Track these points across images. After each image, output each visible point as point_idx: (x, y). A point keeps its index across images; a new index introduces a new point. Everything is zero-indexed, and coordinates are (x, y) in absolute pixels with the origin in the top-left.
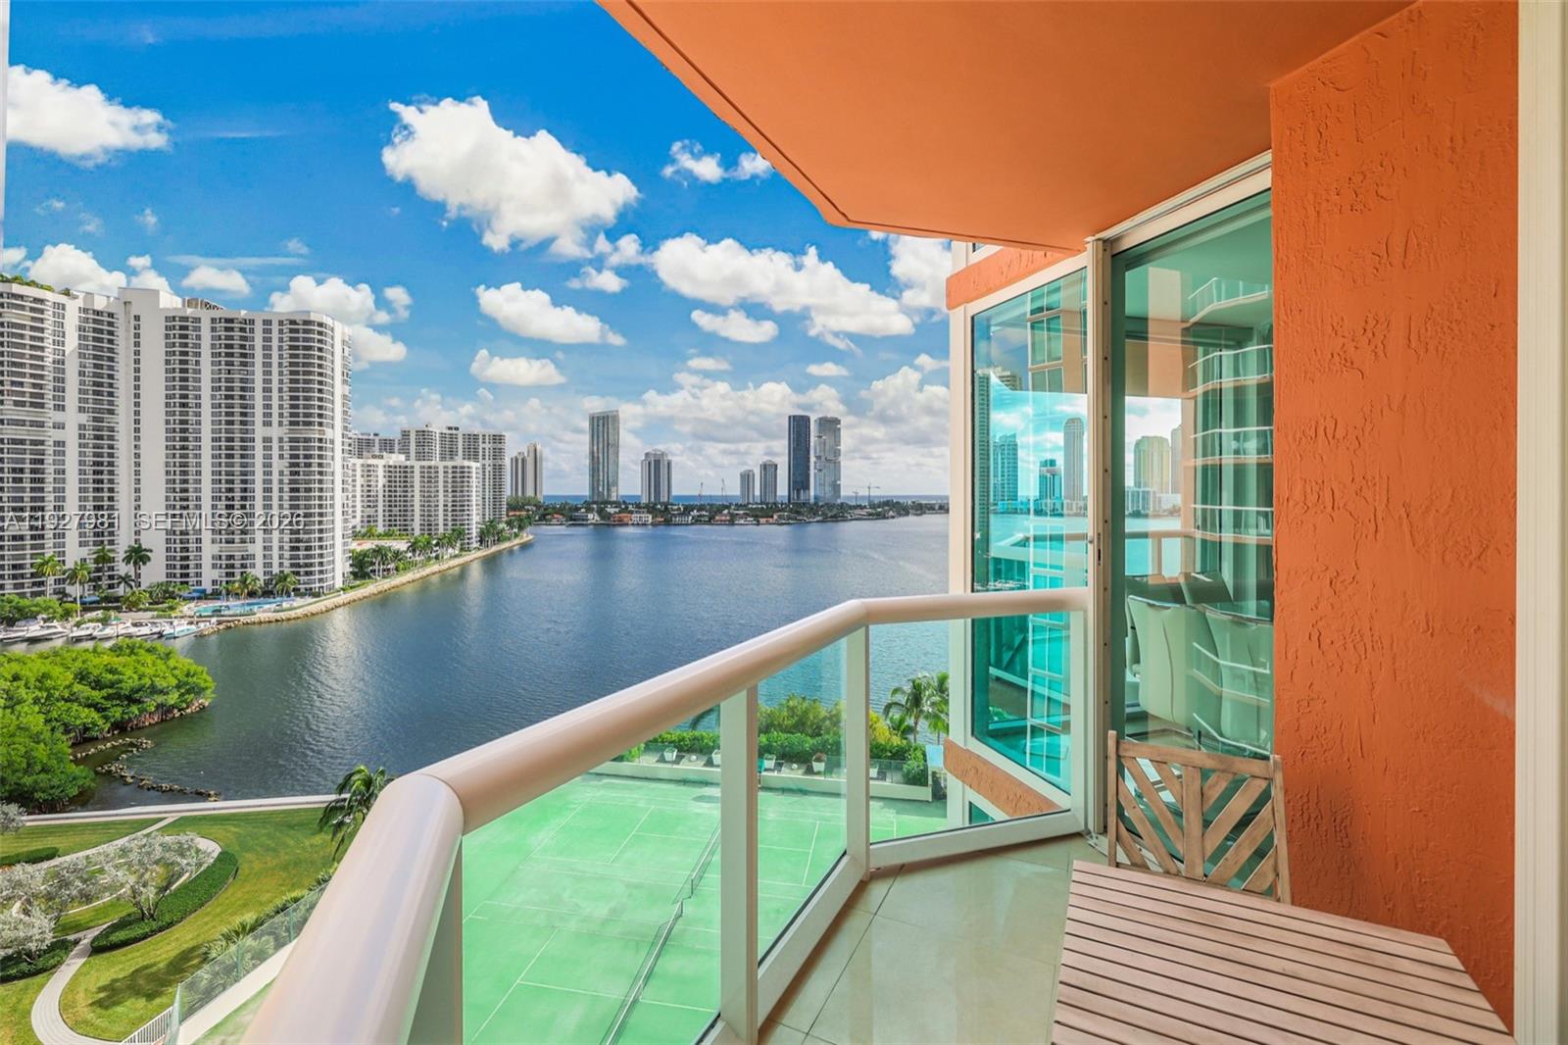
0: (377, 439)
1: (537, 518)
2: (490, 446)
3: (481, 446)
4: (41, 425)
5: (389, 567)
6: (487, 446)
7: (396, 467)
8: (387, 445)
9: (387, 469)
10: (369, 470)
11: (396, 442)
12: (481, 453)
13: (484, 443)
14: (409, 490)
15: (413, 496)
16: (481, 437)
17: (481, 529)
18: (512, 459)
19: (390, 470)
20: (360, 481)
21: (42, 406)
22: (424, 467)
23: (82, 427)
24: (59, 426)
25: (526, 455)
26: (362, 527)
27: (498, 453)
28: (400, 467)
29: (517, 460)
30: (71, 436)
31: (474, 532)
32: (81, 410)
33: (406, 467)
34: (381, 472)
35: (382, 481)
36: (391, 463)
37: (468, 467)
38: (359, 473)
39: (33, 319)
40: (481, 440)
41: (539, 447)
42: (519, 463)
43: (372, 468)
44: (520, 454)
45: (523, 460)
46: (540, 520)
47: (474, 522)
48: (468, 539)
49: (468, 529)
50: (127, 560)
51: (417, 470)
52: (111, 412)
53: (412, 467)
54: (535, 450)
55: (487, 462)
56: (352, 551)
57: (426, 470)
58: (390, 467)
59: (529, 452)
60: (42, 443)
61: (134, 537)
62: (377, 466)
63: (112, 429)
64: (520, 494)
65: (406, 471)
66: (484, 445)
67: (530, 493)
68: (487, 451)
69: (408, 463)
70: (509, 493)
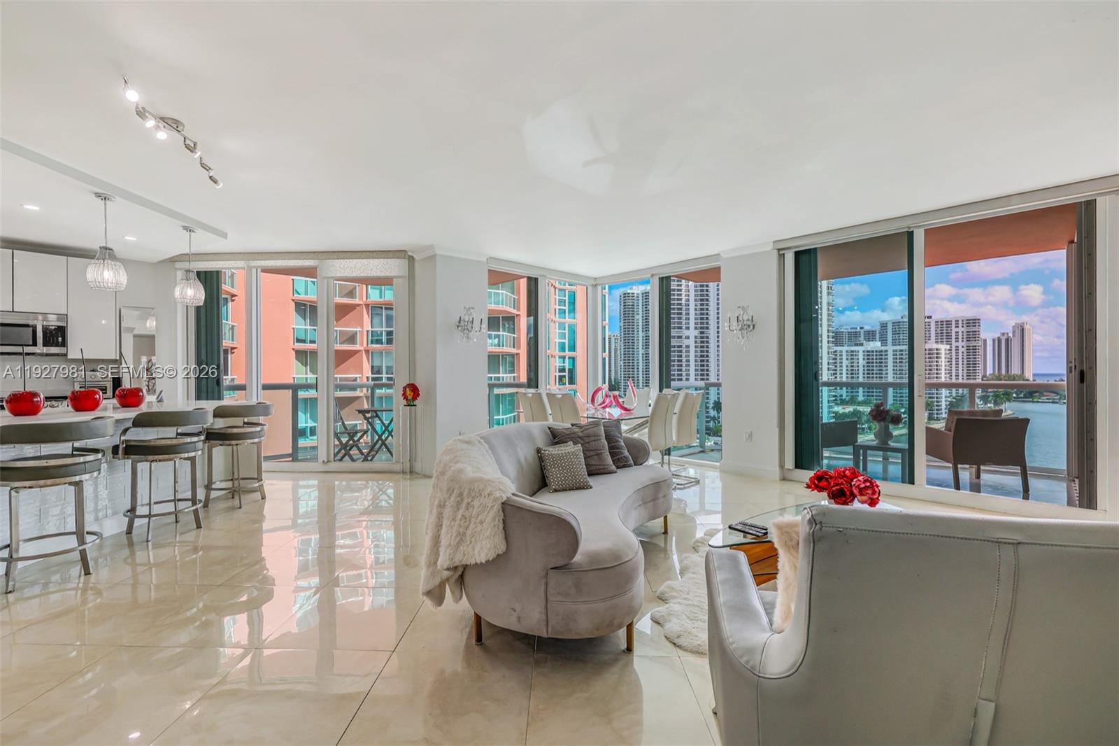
0: (862, 331)
1: (1022, 395)
2: (963, 329)
3: (954, 330)
4: (680, 337)
5: (864, 426)
6: (960, 330)
7: (873, 352)
8: (870, 336)
9: (866, 354)
10: (852, 355)
11: (878, 332)
12: (954, 337)
13: (957, 327)
14: (884, 369)
15: (887, 374)
16: (954, 323)
17: (951, 402)
18: (994, 340)
19: (868, 354)
20: (845, 363)
21: (681, 328)
22: (896, 351)
23: (696, 337)
24: (688, 338)
25: (1011, 335)
26: (847, 396)
27: (972, 335)
28: (876, 351)
29: (999, 340)
30: (691, 342)
31: (943, 405)
32: (696, 328)
33: (881, 351)
34: (861, 356)
35: (862, 362)
36: (869, 349)
37: (937, 349)
38: (844, 357)
39: (678, 285)
40: (954, 325)
41: (1027, 327)
42: (1003, 345)
43: (854, 353)
44: (1003, 334)
45: (1007, 340)
46: (1025, 397)
47: (944, 396)
48: (937, 410)
49: (937, 402)
50: (713, 408)
51: (890, 354)
52: (707, 328)
53: (886, 351)
54: (1023, 330)
55: (960, 344)
56: (836, 413)
57: (898, 353)
58: (868, 351)
59: (1014, 332)
60: (681, 346)
61: (717, 396)
62: (858, 352)
63: (707, 337)
64: (1003, 372)
65: (881, 355)
66: (957, 330)
67: (1015, 370)
68: (960, 334)
69: (883, 348)
70: (989, 371)
